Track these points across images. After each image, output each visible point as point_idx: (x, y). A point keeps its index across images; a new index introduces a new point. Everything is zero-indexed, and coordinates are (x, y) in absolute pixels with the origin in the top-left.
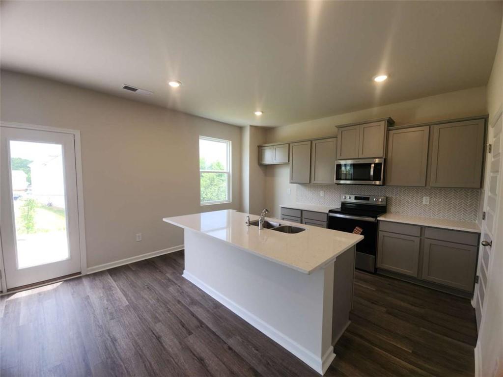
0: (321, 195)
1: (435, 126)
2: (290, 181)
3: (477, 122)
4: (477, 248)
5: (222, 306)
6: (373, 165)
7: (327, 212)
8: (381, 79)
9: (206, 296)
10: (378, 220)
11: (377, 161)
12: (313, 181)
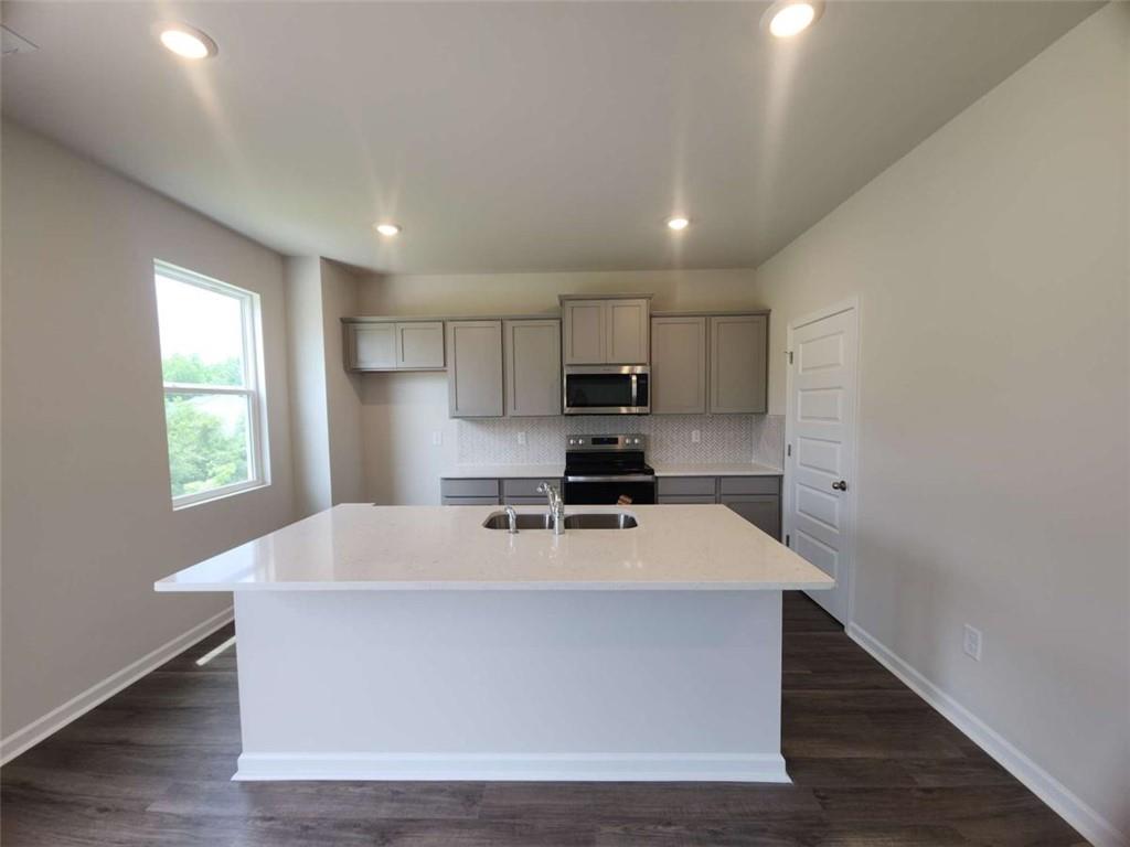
0: (520, 442)
1: (713, 318)
2: (450, 411)
3: (756, 318)
4: (777, 497)
5: (481, 785)
6: (634, 378)
7: (562, 475)
8: (678, 224)
9: (401, 790)
10: (657, 478)
11: (639, 370)
12: (510, 411)
